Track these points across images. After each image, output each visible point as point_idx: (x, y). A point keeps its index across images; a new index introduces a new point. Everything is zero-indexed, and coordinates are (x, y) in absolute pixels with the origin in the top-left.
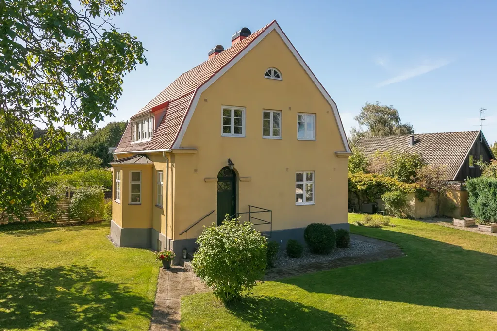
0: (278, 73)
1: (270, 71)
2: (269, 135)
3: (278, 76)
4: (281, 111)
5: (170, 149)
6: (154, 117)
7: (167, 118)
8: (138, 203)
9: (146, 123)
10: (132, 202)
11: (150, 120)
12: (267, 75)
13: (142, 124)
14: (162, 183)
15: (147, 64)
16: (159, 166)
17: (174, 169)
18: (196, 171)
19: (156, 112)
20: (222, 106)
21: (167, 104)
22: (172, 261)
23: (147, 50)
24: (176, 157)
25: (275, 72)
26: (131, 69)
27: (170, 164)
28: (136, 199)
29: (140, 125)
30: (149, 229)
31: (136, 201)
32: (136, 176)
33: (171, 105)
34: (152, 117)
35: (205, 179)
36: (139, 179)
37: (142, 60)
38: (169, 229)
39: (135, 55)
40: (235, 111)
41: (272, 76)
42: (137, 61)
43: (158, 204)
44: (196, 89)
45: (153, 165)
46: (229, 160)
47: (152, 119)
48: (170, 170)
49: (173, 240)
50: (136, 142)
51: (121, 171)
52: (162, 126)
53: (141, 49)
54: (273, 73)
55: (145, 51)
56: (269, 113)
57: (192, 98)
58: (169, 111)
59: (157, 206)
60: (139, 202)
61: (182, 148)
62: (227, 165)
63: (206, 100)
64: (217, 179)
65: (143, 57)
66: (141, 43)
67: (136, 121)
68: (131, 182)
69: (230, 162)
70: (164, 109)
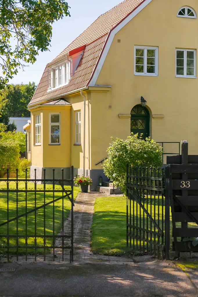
0: (192, 11)
1: (183, 10)
2: (183, 74)
3: (192, 14)
4: (196, 49)
5: (87, 86)
6: (71, 60)
7: (84, 61)
8: (57, 143)
9: (63, 68)
10: (51, 142)
11: (67, 65)
12: (180, 13)
13: (59, 70)
14: (80, 122)
15: (70, 16)
16: (77, 106)
17: (90, 105)
18: (110, 107)
19: (73, 56)
20: (135, 46)
21: (83, 48)
22: (89, 186)
23: (70, 8)
24: (93, 95)
25: (189, 11)
26: (59, 19)
27: (87, 102)
28: (55, 140)
29: (57, 72)
30: (68, 168)
31: (56, 142)
32: (55, 119)
33: (87, 48)
34: (70, 61)
35: (118, 115)
36: (57, 121)
37: (67, 14)
38: (87, 161)
39: (63, 11)
40: (147, 50)
41: (186, 15)
42: (64, 15)
43: (77, 143)
44: (109, 31)
45: (71, 107)
46: (142, 97)
47: (70, 63)
48: (87, 106)
49: (90, 169)
50: (53, 89)
51: (42, 114)
52: (79, 69)
53: (67, 7)
54: (186, 12)
55: (69, 8)
56: (183, 52)
57: (106, 40)
58: (86, 54)
59: (75, 145)
60: (59, 142)
61: (97, 86)
62: (139, 102)
63: (119, 41)
64: (130, 116)
65: (68, 12)
66: (67, 3)
67: (52, 67)
68: (50, 124)
69: (143, 100)
70: (81, 53)
